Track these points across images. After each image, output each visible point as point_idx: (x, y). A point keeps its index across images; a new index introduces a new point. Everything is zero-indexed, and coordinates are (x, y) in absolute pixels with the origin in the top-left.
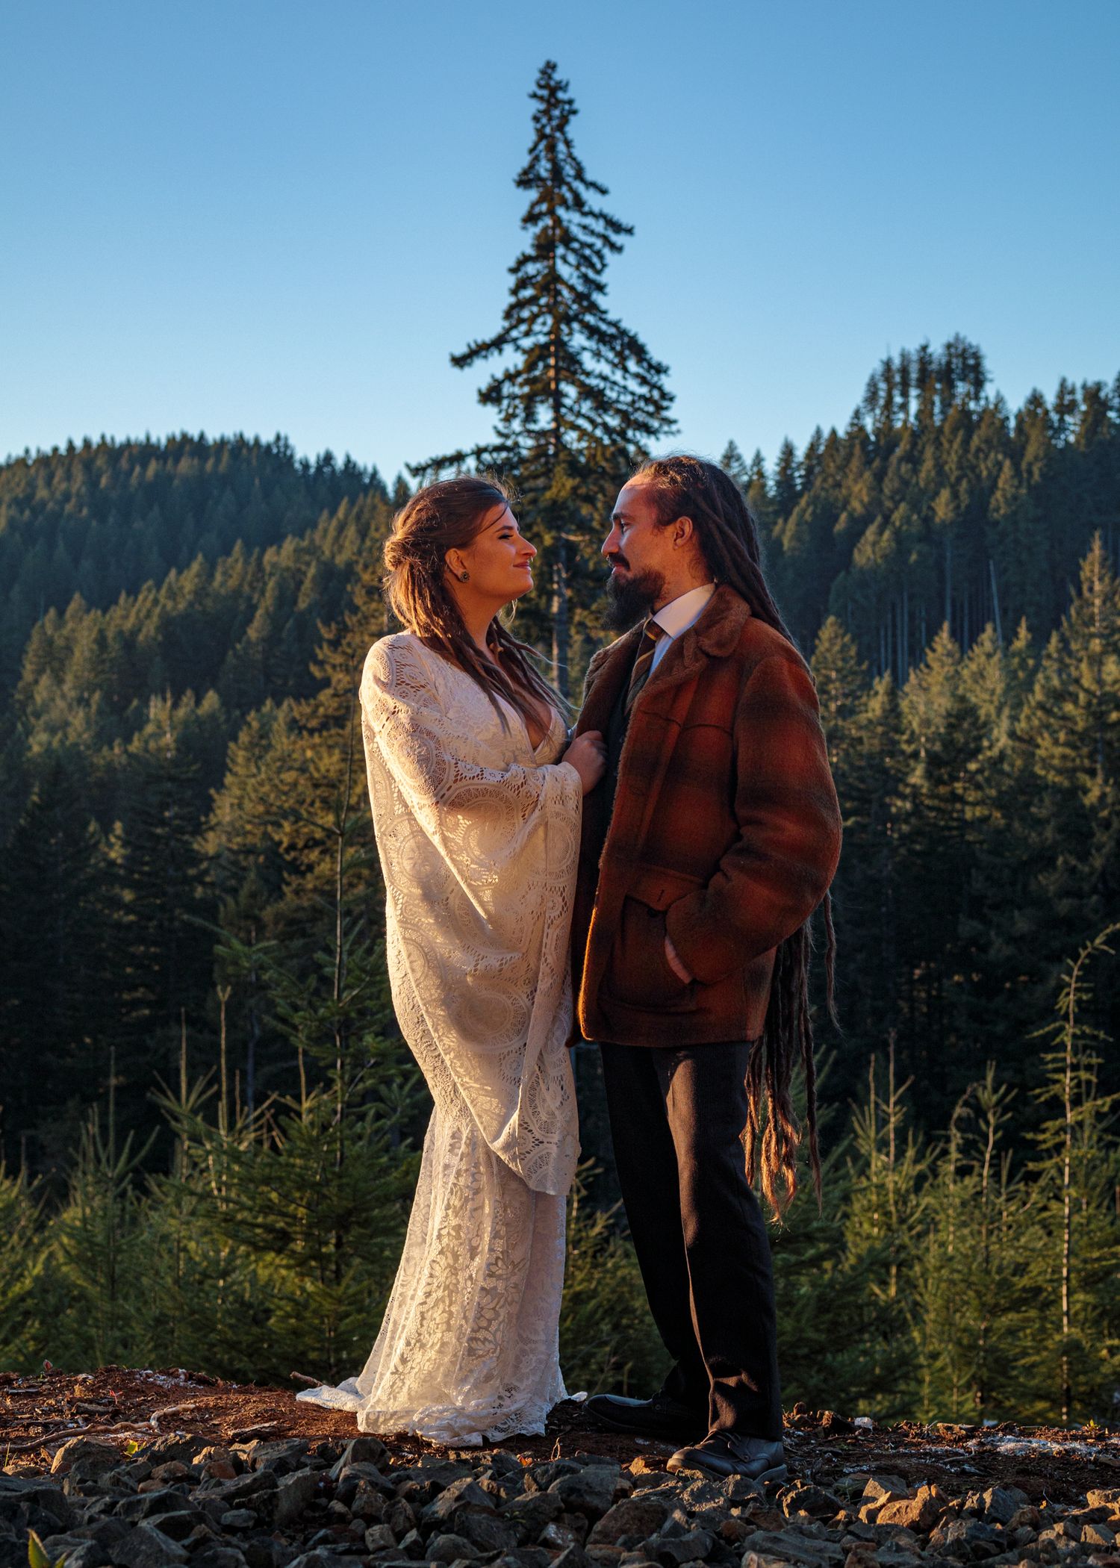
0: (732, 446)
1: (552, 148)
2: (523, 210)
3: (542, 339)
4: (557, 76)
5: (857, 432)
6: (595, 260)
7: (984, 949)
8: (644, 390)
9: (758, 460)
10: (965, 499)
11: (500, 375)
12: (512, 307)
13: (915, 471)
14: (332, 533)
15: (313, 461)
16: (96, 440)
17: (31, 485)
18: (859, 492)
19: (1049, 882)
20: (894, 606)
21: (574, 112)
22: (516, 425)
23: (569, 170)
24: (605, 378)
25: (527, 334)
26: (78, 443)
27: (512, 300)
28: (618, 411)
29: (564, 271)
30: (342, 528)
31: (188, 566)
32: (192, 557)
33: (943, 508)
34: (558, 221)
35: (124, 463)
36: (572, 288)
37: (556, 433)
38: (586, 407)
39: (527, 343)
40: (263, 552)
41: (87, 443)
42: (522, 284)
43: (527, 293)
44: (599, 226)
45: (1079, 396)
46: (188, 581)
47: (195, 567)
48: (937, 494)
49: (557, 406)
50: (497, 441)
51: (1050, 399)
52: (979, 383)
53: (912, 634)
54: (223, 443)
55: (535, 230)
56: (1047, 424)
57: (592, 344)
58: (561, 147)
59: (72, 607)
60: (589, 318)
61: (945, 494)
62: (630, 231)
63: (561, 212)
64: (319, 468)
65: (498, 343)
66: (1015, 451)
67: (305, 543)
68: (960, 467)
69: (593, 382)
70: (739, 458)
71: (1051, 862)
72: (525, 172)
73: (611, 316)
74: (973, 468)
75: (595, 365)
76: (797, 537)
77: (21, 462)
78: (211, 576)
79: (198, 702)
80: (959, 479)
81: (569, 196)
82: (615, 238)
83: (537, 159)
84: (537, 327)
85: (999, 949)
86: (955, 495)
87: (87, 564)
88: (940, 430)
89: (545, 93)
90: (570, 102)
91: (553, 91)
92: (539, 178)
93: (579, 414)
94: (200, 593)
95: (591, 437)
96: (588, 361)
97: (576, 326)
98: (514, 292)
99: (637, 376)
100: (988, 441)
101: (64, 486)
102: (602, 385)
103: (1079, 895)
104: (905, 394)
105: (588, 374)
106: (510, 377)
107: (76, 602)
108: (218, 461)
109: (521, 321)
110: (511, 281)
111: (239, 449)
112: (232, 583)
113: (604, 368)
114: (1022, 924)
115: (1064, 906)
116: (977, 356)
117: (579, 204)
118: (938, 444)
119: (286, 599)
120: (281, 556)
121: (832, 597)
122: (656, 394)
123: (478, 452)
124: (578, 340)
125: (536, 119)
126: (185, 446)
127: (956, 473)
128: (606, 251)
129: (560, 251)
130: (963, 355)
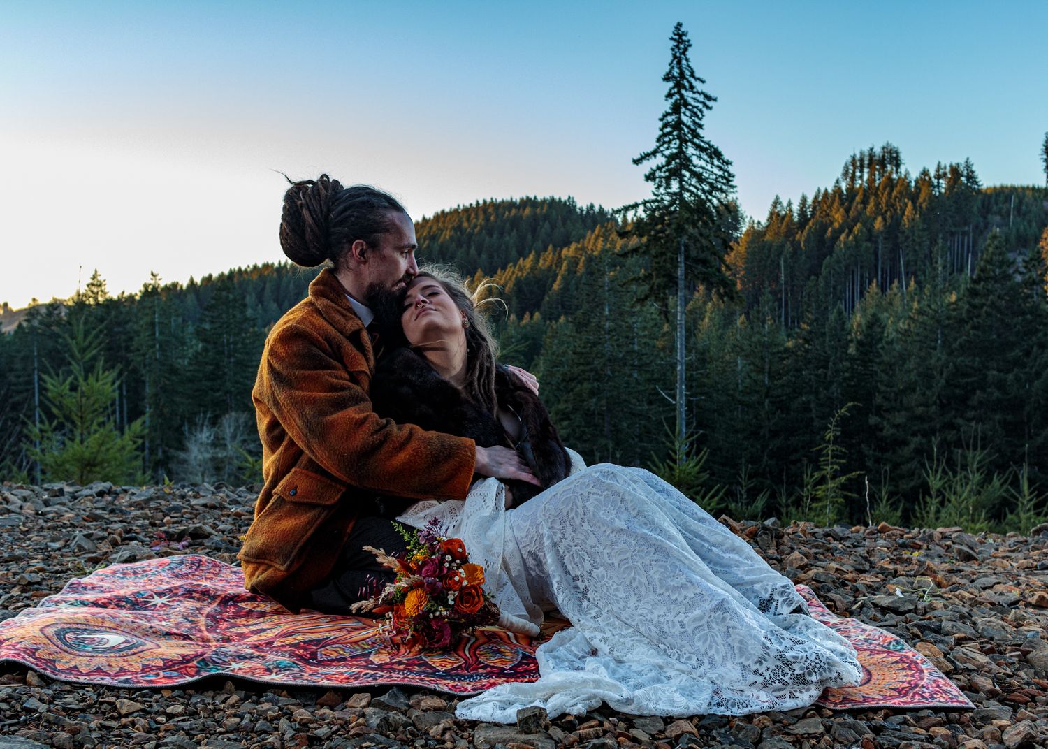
0: (777, 197)
1: (679, 63)
2: (666, 92)
3: (675, 151)
4: (682, 29)
5: (838, 190)
6: (699, 113)
7: (881, 430)
8: (721, 173)
9: (790, 204)
10: (889, 221)
11: (654, 168)
12: (660, 136)
13: (865, 208)
14: (592, 240)
15: (585, 208)
16: (489, 200)
17: (461, 222)
18: (838, 216)
19: (913, 399)
20: (853, 272)
21: (690, 46)
22: (662, 190)
23: (687, 73)
24: (703, 168)
25: (667, 149)
26: (481, 202)
27: (661, 133)
28: (708, 183)
29: (684, 119)
30: (597, 239)
31: (528, 256)
32: (530, 252)
33: (878, 224)
34: (682, 96)
35: (501, 210)
36: (688, 127)
37: (680, 194)
38: (694, 181)
39: (667, 153)
40: (562, 249)
41: (485, 202)
42: (665, 126)
43: (668, 129)
44: (701, 98)
45: (948, 170)
46: (527, 263)
47: (531, 257)
48: (875, 219)
49: (680, 182)
50: (654, 198)
51: (932, 173)
52: (898, 166)
53: (861, 285)
54: (544, 201)
55: (672, 100)
56: (930, 183)
57: (697, 152)
58: (684, 62)
59: (478, 275)
60: (696, 141)
61: (880, 219)
62: (715, 100)
63: (683, 91)
64: (588, 211)
65: (654, 153)
66: (914, 198)
67: (579, 246)
68: (887, 205)
69: (697, 170)
70: (780, 203)
71: (914, 390)
72: (667, 74)
73: (706, 139)
74: (893, 206)
75: (698, 162)
76: (807, 241)
77: (456, 211)
78: (538, 261)
79: (531, 317)
80: (886, 211)
81: (687, 84)
82: (708, 103)
83: (673, 68)
84: (672, 145)
85: (888, 431)
86: (884, 219)
87: (484, 256)
88: (878, 188)
89: (677, 37)
90: (688, 41)
91: (680, 36)
92: (674, 77)
93: (690, 185)
94: (533, 269)
95: (697, 195)
96: (695, 160)
97: (689, 144)
98: (661, 130)
99: (718, 166)
100: (901, 193)
101: (474, 221)
102: (701, 171)
103: (926, 405)
104: (862, 171)
105: (695, 166)
106: (659, 168)
107: (479, 273)
108: (542, 209)
109: (664, 142)
110: (660, 124)
111: (553, 204)
112: (547, 263)
113: (703, 163)
114: (900, 418)
115: (920, 410)
116: (897, 152)
117: (692, 87)
118: (876, 195)
119: (572, 271)
120: (568, 252)
121: (823, 268)
122: (726, 174)
123: (645, 203)
124: (691, 151)
125: (673, 49)
126: (528, 202)
127: (885, 208)
128: (704, 110)
129: (683, 110)
130: (890, 152)
